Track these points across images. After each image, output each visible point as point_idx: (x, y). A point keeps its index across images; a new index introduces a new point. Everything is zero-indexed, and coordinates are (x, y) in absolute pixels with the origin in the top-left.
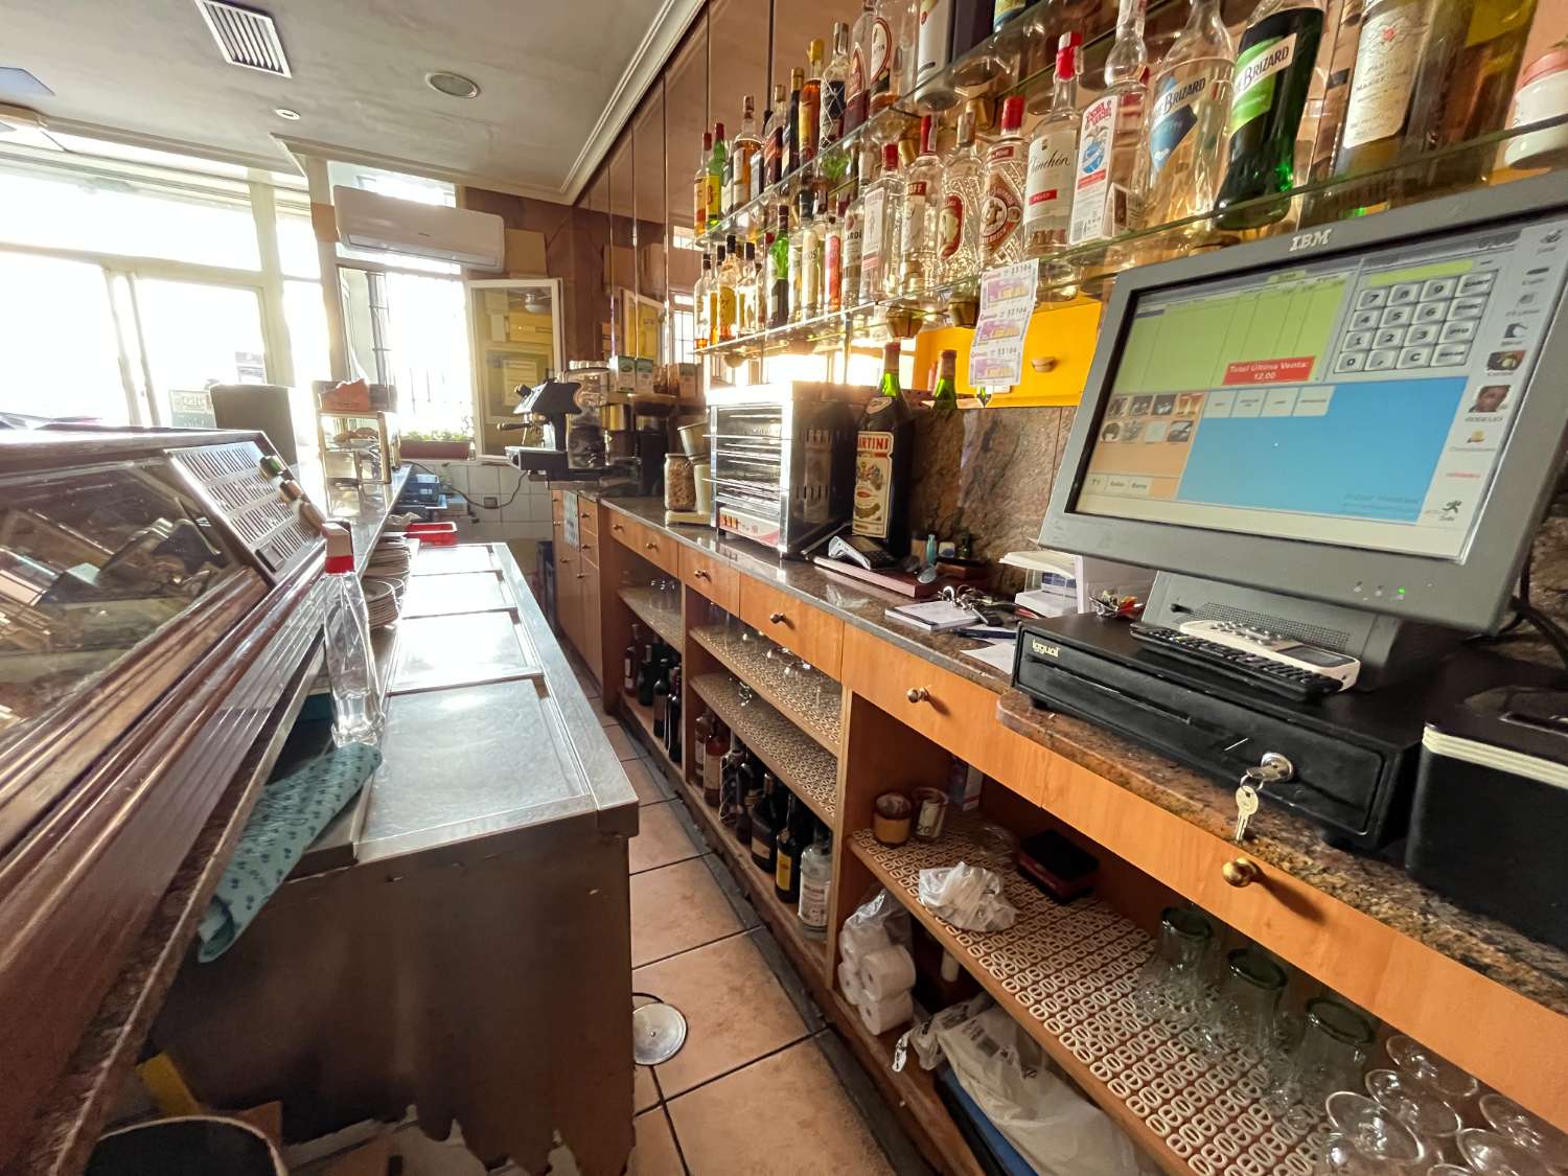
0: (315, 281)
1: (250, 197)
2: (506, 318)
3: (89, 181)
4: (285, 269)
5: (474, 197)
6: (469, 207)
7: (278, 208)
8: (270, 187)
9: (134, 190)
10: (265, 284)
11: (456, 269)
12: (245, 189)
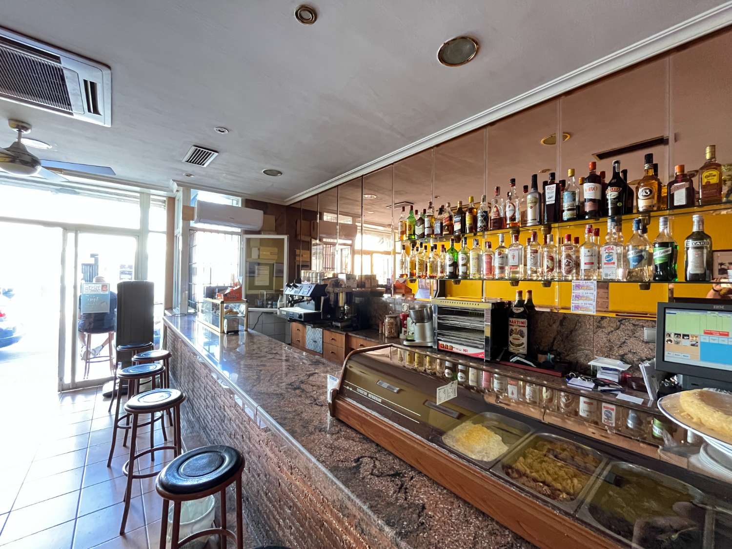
0: (163, 232)
1: (140, 198)
2: (259, 249)
3: (57, 190)
4: (150, 228)
5: (250, 203)
6: (247, 206)
7: (151, 202)
8: (150, 194)
9: (78, 193)
10: (141, 234)
11: (239, 230)
12: (138, 195)
